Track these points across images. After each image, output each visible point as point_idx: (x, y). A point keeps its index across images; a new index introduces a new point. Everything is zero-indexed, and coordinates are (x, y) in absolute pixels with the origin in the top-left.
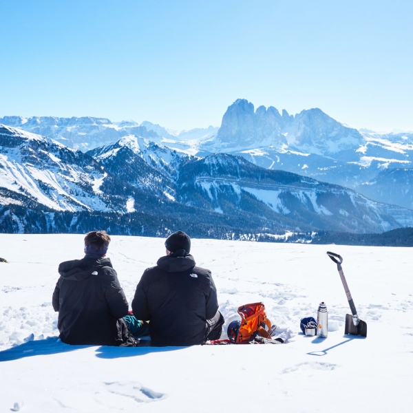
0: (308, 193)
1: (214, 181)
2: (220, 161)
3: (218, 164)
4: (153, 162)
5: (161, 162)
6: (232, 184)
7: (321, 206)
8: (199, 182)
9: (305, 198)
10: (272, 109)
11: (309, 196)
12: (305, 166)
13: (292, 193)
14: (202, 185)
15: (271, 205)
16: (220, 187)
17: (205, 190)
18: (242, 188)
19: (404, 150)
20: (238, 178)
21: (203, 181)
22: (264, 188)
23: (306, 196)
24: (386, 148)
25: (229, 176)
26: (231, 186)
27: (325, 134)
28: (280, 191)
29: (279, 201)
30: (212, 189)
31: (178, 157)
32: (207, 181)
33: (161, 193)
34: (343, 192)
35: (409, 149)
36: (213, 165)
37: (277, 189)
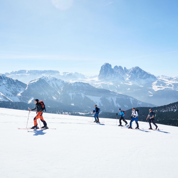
0: (113, 98)
1: (74, 93)
2: (78, 85)
3: (77, 86)
4: (53, 85)
5: (57, 85)
6: (81, 94)
7: (117, 103)
8: (68, 93)
9: (111, 100)
10: (120, 67)
11: (113, 99)
12: (129, 89)
13: (106, 98)
14: (69, 94)
15: (97, 103)
16: (76, 95)
17: (70, 96)
18: (86, 95)
19: (172, 83)
20: (84, 91)
21: (70, 92)
22: (95, 96)
23: (112, 99)
24: (165, 82)
25: (81, 90)
26: (81, 95)
27: (140, 77)
28: (101, 97)
29: (100, 101)
30: (73, 96)
31: (64, 83)
32: (71, 92)
33: (52, 97)
34: (128, 98)
35: (175, 83)
36: (75, 86)
37: (100, 96)
